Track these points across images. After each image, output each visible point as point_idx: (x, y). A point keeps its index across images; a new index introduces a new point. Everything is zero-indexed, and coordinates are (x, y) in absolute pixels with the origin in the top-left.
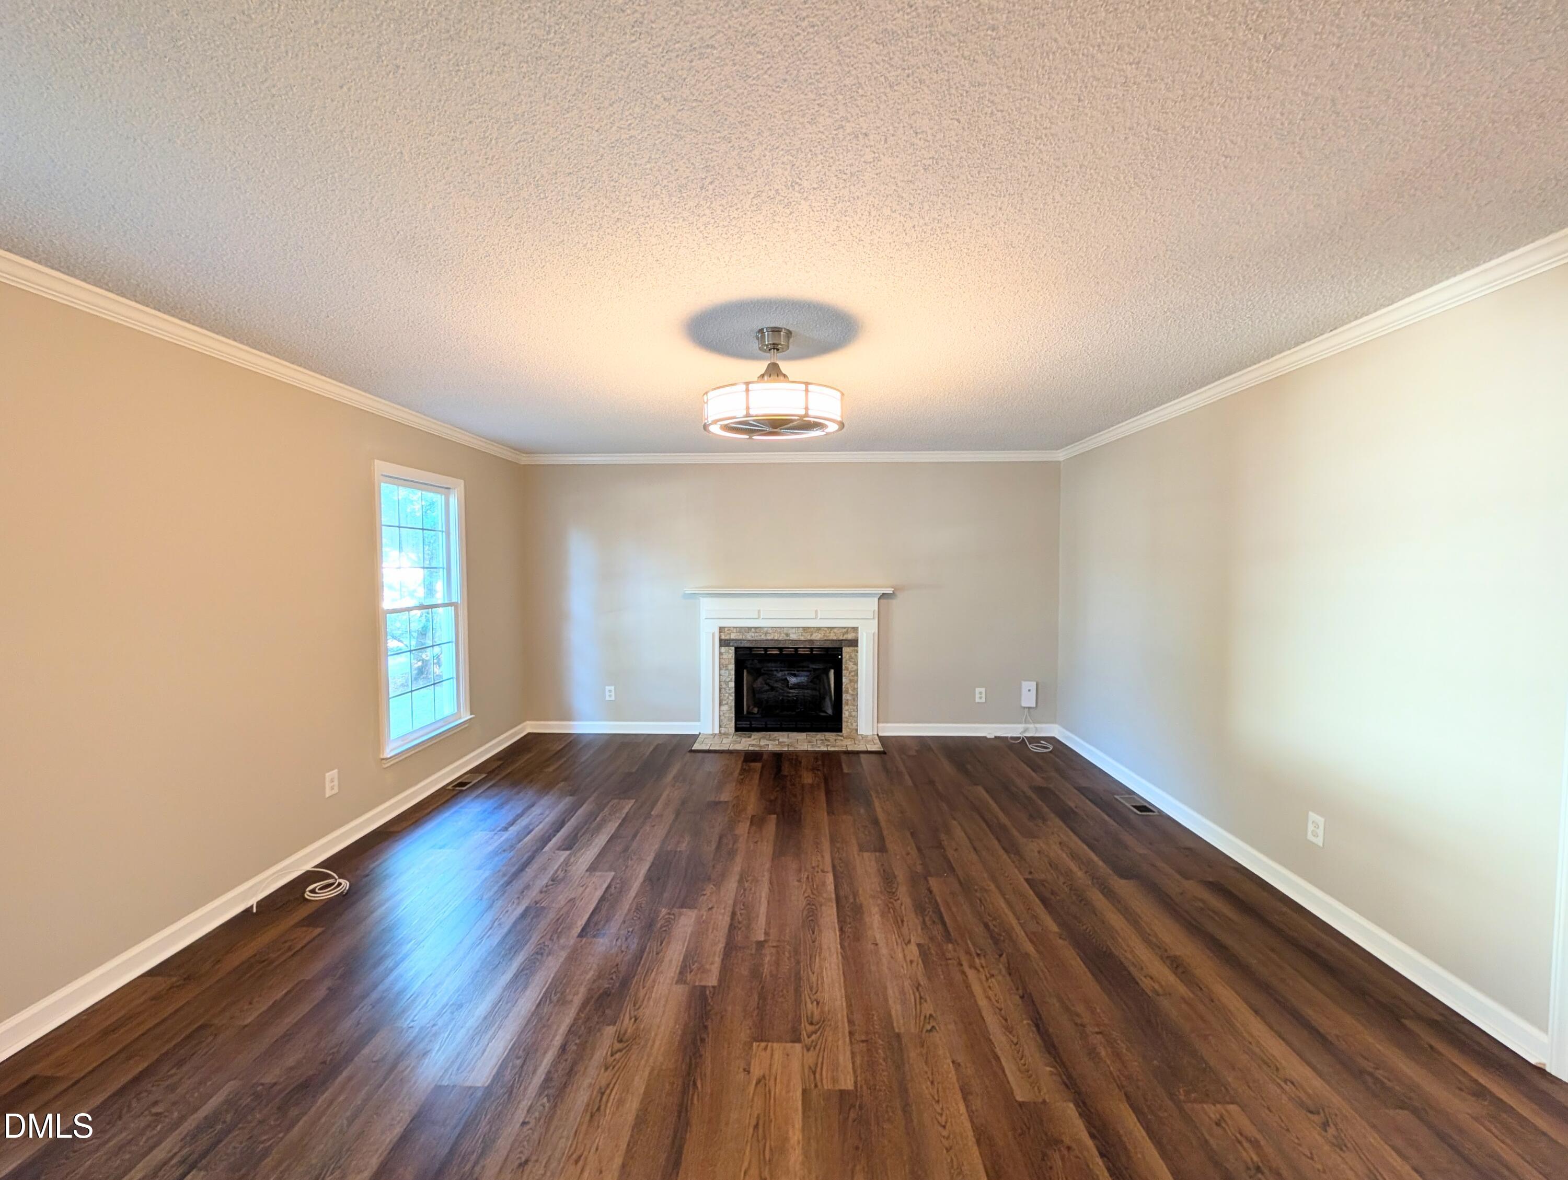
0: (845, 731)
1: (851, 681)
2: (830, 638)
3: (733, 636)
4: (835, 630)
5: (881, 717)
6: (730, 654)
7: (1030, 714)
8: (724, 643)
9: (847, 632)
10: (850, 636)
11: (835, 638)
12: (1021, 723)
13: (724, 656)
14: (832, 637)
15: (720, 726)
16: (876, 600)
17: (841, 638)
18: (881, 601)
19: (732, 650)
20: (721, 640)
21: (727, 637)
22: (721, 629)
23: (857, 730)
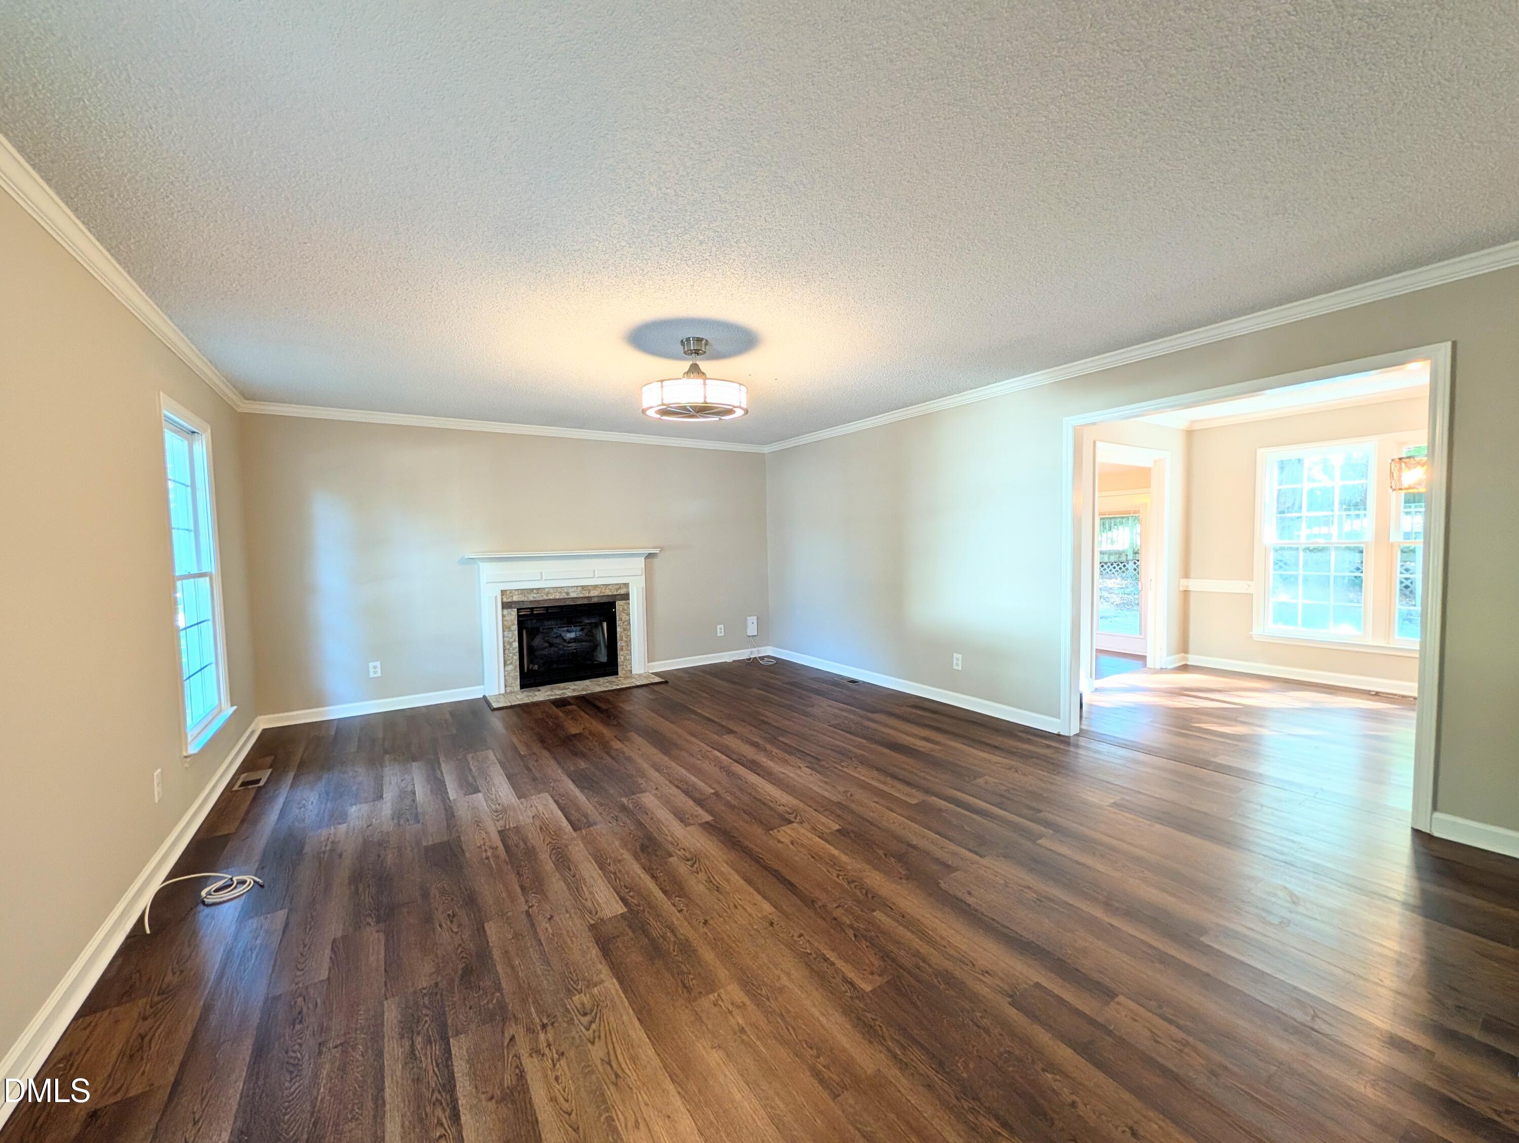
0: (621, 672)
1: (625, 629)
2: (606, 594)
3: (515, 599)
4: (610, 587)
5: (651, 658)
6: (513, 615)
7: (754, 641)
8: (506, 605)
9: (620, 588)
10: (622, 591)
11: (610, 594)
12: (748, 648)
13: (507, 618)
14: (608, 593)
15: (506, 686)
16: (643, 558)
17: (615, 593)
18: (647, 560)
19: (514, 612)
20: (503, 603)
21: (509, 600)
22: (503, 592)
23: (631, 671)
